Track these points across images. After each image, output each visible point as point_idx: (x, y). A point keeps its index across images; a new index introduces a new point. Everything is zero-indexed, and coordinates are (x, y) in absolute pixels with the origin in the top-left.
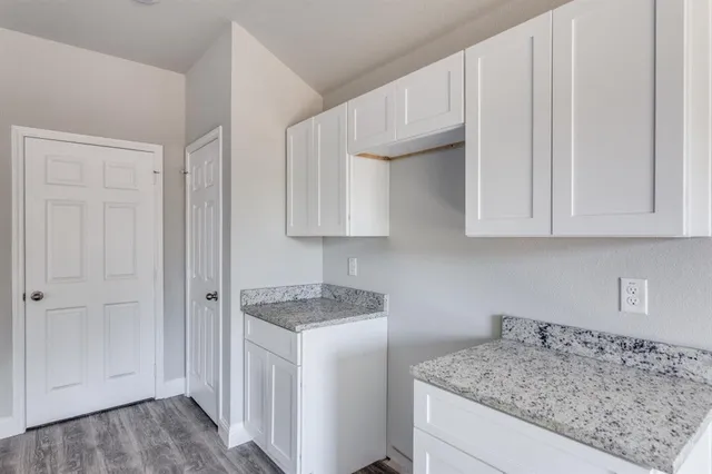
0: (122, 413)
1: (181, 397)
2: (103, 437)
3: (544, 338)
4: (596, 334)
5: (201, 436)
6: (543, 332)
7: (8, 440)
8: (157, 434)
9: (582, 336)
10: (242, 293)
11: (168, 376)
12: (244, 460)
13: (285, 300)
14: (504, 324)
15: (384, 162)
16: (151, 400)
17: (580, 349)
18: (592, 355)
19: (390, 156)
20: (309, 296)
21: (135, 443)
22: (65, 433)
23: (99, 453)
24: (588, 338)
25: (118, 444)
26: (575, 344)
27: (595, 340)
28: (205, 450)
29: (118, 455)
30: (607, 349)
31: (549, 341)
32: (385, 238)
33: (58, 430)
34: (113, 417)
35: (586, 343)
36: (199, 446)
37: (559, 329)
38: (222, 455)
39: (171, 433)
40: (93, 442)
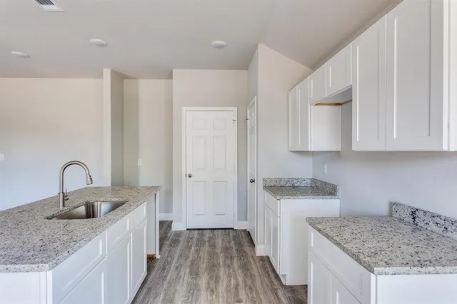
0: (220, 231)
1: (245, 231)
2: (210, 239)
3: (414, 218)
4: (443, 218)
5: (247, 248)
6: (414, 214)
7: (181, 232)
8: (229, 242)
9: (435, 219)
10: (264, 180)
11: (239, 219)
12: (261, 262)
13: (287, 185)
14: (394, 207)
15: (338, 107)
16: (232, 229)
17: (434, 227)
18: (441, 232)
19: (340, 102)
20: (303, 185)
21: (220, 243)
22: (198, 234)
23: (207, 243)
24: (438, 220)
25: (214, 242)
26: (431, 223)
27: (442, 222)
28: (247, 254)
29: (213, 246)
30: (449, 229)
31: (417, 220)
32: (339, 152)
33: (196, 232)
34: (216, 232)
35: (437, 224)
36: (245, 252)
37: (422, 213)
38: (253, 257)
39: (235, 243)
40: (206, 239)
